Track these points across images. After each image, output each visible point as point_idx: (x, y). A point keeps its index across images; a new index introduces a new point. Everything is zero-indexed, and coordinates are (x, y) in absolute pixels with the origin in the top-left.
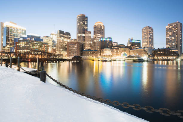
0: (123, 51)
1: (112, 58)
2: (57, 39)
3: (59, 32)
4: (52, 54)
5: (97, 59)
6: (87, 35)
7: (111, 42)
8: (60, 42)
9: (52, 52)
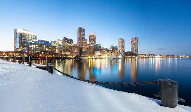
0: (107, 53)
1: (101, 57)
2: (63, 44)
3: (64, 38)
4: (59, 54)
5: (91, 58)
6: (84, 41)
7: (100, 47)
8: (65, 46)
9: (59, 53)
